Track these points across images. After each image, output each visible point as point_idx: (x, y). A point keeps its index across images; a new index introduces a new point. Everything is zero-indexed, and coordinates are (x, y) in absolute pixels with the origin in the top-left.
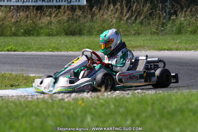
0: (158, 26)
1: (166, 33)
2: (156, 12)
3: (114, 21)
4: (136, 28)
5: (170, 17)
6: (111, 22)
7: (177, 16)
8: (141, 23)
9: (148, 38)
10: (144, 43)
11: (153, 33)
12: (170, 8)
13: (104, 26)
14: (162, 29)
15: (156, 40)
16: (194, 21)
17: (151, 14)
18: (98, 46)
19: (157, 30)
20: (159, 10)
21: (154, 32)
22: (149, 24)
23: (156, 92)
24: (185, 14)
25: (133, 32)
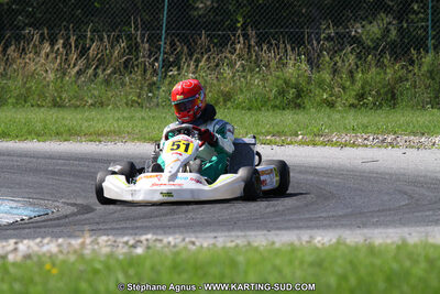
0: (141, 88)
1: (158, 105)
2: (137, 59)
3: (51, 76)
4: (96, 93)
5: (166, 71)
6: (45, 78)
7: (179, 69)
8: (107, 82)
9: (125, 114)
10: (119, 127)
11: (130, 104)
12: (165, 53)
13: (31, 87)
14: (150, 94)
15: (143, 118)
16: (215, 82)
17: (126, 64)
18: (24, 130)
19: (139, 97)
20: (144, 57)
21: (133, 101)
22: (123, 84)
23: (184, 240)
24: (197, 66)
25: (90, 101)
